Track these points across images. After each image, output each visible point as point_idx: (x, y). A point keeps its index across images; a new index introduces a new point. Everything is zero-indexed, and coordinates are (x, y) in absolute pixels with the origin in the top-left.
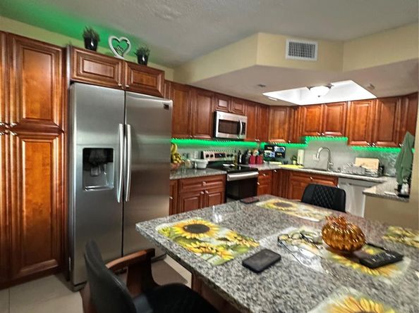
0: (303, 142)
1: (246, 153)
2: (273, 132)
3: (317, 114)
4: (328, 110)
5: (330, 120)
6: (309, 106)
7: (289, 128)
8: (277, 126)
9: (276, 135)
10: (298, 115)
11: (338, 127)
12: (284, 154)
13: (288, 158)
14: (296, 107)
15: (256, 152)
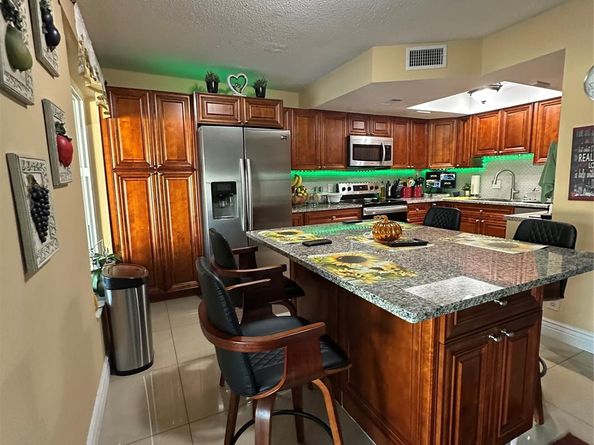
0: (478, 165)
1: (397, 183)
2: (435, 155)
3: (493, 125)
4: (508, 118)
5: (510, 132)
6: (481, 115)
7: (457, 148)
8: (440, 146)
9: (440, 158)
10: (468, 128)
11: (521, 140)
12: (453, 184)
13: (459, 188)
14: (465, 119)
15: (412, 183)
